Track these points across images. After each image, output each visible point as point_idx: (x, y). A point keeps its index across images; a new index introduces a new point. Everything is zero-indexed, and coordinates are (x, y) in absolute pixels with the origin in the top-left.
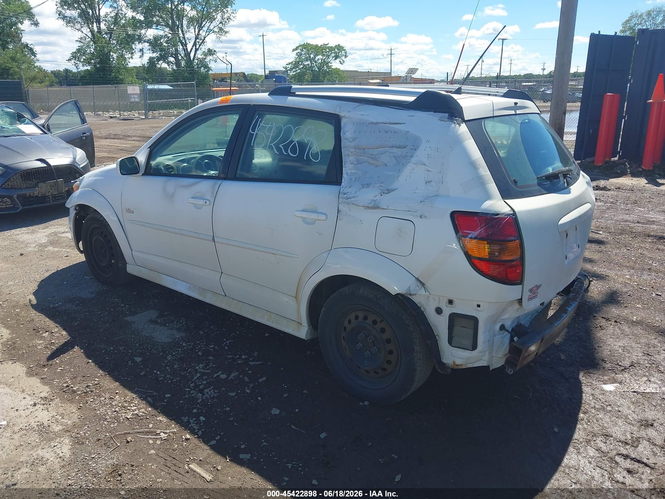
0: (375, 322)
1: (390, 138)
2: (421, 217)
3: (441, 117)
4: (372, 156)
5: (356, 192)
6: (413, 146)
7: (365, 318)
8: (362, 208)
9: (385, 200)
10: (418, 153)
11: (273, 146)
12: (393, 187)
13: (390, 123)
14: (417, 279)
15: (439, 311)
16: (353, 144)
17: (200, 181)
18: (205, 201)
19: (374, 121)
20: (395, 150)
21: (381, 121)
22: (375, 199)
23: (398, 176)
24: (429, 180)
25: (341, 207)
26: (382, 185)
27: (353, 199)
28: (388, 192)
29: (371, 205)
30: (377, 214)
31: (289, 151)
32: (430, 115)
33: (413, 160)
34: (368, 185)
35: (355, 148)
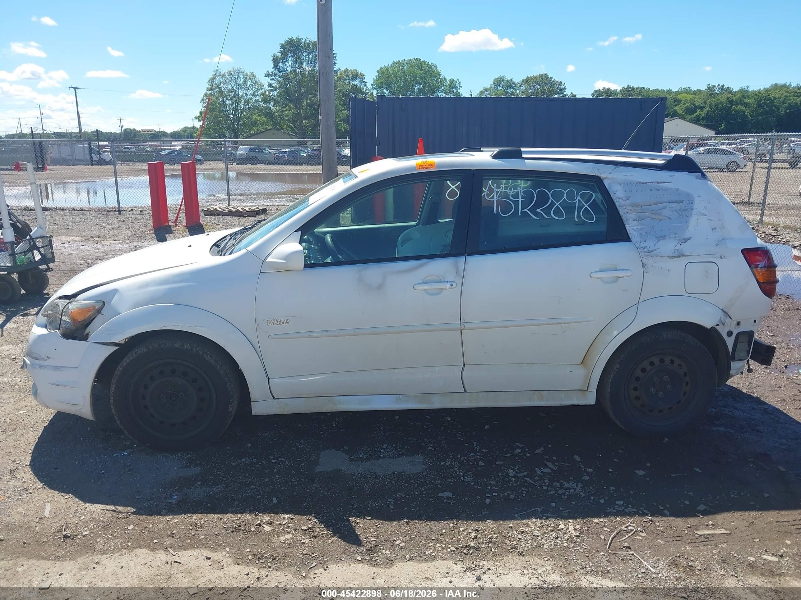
0: (672, 362)
1: (663, 195)
2: (721, 257)
3: (697, 176)
4: (653, 212)
5: (655, 245)
6: (689, 201)
7: (662, 361)
8: (667, 258)
9: (685, 248)
10: (696, 206)
11: (527, 211)
12: (687, 235)
13: (658, 183)
14: (722, 310)
15: (730, 334)
16: (628, 202)
17: (428, 262)
18: (449, 283)
19: (641, 181)
20: (674, 205)
21: (649, 181)
22: (676, 248)
23: (688, 227)
24: (713, 227)
25: (645, 260)
26: (676, 236)
27: (656, 251)
28: (684, 241)
29: (676, 254)
30: (682, 262)
31: (552, 215)
32: (687, 174)
33: (694, 212)
34: (664, 237)
35: (632, 206)
